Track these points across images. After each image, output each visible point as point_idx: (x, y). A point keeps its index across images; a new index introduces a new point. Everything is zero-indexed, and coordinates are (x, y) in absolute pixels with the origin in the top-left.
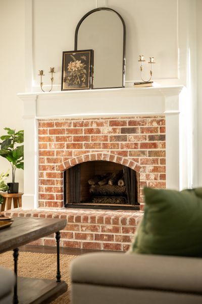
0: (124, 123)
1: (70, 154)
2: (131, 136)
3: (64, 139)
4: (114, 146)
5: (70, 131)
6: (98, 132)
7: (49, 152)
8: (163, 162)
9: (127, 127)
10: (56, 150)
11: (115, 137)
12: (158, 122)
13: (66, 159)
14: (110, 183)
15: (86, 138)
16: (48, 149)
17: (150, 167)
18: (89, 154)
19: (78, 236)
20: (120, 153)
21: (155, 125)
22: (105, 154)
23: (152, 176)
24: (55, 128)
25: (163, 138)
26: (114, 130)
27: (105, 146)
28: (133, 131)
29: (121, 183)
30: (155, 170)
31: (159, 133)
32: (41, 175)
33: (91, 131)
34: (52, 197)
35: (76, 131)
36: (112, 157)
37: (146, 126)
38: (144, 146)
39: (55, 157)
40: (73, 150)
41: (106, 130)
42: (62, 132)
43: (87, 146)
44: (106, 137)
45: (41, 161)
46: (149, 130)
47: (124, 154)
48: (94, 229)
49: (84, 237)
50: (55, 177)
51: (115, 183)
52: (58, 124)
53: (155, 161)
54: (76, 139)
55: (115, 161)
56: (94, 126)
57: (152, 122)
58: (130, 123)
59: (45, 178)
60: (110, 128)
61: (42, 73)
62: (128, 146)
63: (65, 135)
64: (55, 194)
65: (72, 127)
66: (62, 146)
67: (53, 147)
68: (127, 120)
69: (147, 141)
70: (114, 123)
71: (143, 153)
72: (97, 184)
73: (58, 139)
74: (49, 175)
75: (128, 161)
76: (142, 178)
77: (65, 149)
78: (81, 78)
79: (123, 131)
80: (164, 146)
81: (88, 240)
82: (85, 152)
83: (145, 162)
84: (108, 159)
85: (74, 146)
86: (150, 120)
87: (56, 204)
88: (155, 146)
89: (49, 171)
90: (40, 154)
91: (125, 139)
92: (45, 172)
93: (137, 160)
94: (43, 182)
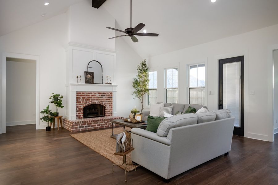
0: (102, 93)
1: (86, 102)
2: (104, 97)
3: (85, 98)
4: (100, 100)
5: (86, 95)
6: (95, 96)
7: (79, 102)
8: (112, 103)
9: (103, 94)
10: (81, 101)
11: (100, 97)
12: (110, 93)
13: (85, 104)
14: (93, 110)
15: (92, 98)
16: (79, 101)
17: (108, 105)
18: (93, 102)
19: (98, 125)
20: (101, 102)
21: (110, 94)
22: (97, 102)
23: (109, 107)
24: (81, 94)
25: (112, 97)
26: (99, 95)
27: (97, 100)
28: (104, 95)
29: (96, 110)
30: (110, 105)
31: (111, 96)
32: (77, 109)
33: (93, 95)
34: (80, 116)
35: (88, 95)
36: (99, 103)
37: (108, 94)
38: (107, 99)
39: (81, 103)
40: (87, 101)
41: (97, 95)
42: (84, 96)
43: (92, 100)
44: (97, 97)
45: (77, 105)
46: (108, 95)
47: (102, 102)
48: (102, 122)
49: (99, 125)
50: (81, 109)
51: (95, 110)
52: (82, 93)
53: (110, 103)
54: (88, 98)
55: (100, 104)
56: (94, 94)
57: (109, 93)
58: (104, 93)
59: (78, 110)
60: (98, 95)
61: (77, 77)
62: (103, 100)
63: (85, 96)
64: (81, 115)
65: (87, 94)
66: (84, 100)
67: (81, 100)
68: (103, 93)
69: (108, 98)
70: (99, 93)
71: (107, 101)
72: (90, 110)
73: (82, 98)
74: (79, 109)
75: (103, 103)
76: (107, 108)
77: (85, 101)
78: (91, 80)
79: (102, 95)
80: (112, 99)
81: (101, 126)
82: (91, 102)
83: (107, 104)
84: (98, 103)
85: (88, 100)
86: (108, 93)
87: (82, 118)
88: (110, 99)
89: (79, 108)
90: (77, 102)
91: (102, 98)
92: (78, 108)
93: (105, 103)
94: (77, 111)
